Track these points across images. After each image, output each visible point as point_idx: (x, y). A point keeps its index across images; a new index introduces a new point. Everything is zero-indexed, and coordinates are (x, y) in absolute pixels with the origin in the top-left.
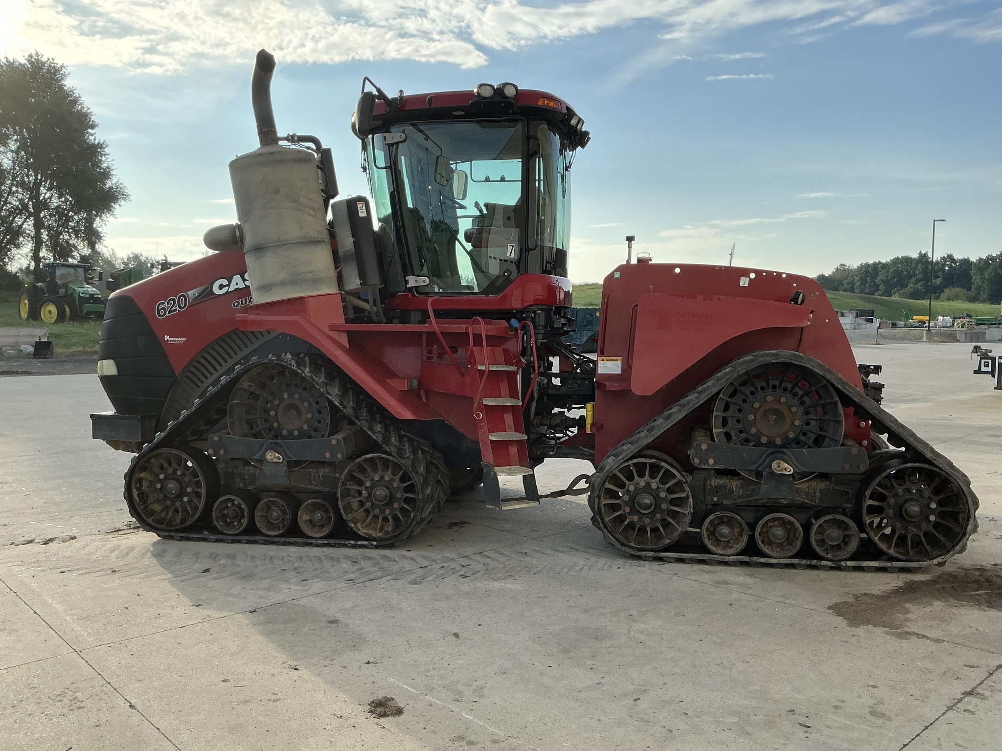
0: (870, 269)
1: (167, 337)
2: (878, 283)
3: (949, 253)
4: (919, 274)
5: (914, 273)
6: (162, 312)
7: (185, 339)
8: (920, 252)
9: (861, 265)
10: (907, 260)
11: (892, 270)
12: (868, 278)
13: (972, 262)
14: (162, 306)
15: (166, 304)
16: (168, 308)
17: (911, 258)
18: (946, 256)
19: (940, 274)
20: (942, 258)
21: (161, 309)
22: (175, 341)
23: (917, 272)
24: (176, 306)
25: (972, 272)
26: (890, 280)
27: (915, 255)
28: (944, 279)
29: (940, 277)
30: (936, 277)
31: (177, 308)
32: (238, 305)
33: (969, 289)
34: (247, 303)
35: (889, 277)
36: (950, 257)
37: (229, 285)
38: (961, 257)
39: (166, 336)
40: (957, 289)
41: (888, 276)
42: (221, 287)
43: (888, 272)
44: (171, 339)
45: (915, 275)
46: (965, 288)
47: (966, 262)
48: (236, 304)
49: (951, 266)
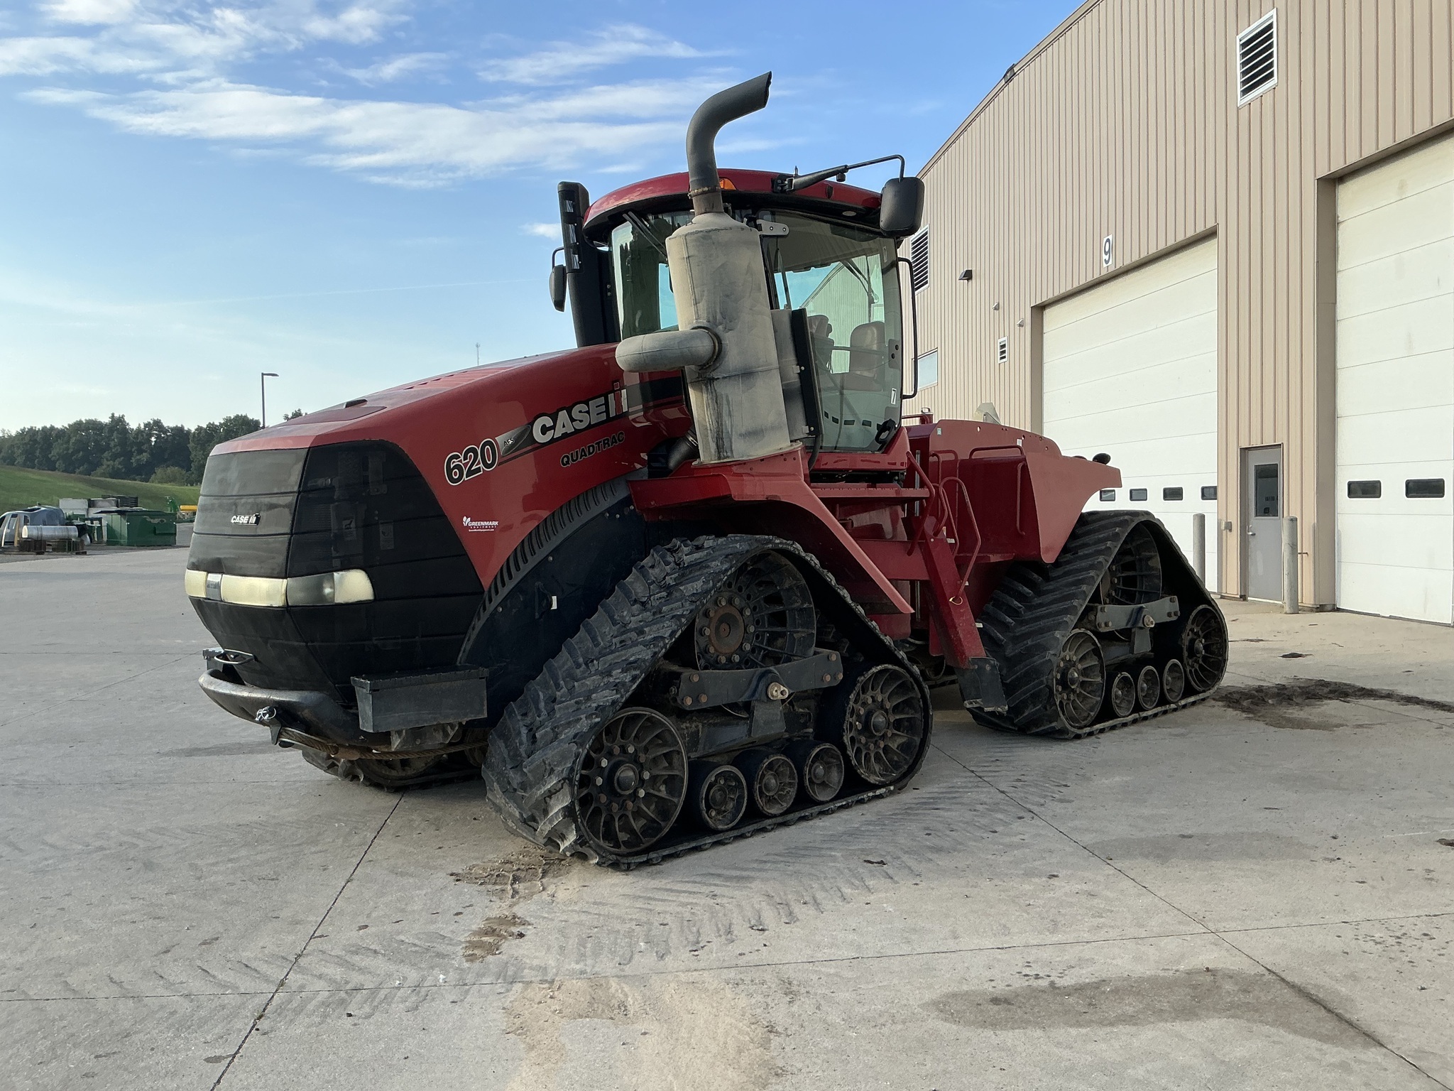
0: (39, 438)
1: (466, 521)
2: (53, 459)
3: (156, 419)
4: (115, 446)
5: (108, 444)
6: (456, 474)
7: (496, 523)
8: (113, 414)
9: (23, 430)
10: (93, 426)
11: (73, 440)
12: (38, 451)
13: (189, 431)
14: (455, 462)
15: (462, 458)
16: (465, 465)
17: (100, 423)
18: (152, 422)
19: (144, 447)
20: (146, 425)
21: (454, 468)
22: (481, 527)
23: (112, 444)
24: (479, 463)
25: (191, 445)
26: (73, 454)
27: (105, 419)
28: (152, 454)
29: (146, 452)
30: (140, 452)
31: (481, 465)
32: (568, 462)
33: (188, 469)
34: (579, 460)
35: (70, 451)
36: (157, 423)
37: (553, 428)
38: (172, 425)
39: (465, 518)
40: (173, 468)
41: (68, 449)
42: (544, 430)
43: (68, 442)
44: (474, 524)
45: (108, 448)
46: (182, 467)
47: (179, 431)
48: (565, 459)
49: (158, 437)
